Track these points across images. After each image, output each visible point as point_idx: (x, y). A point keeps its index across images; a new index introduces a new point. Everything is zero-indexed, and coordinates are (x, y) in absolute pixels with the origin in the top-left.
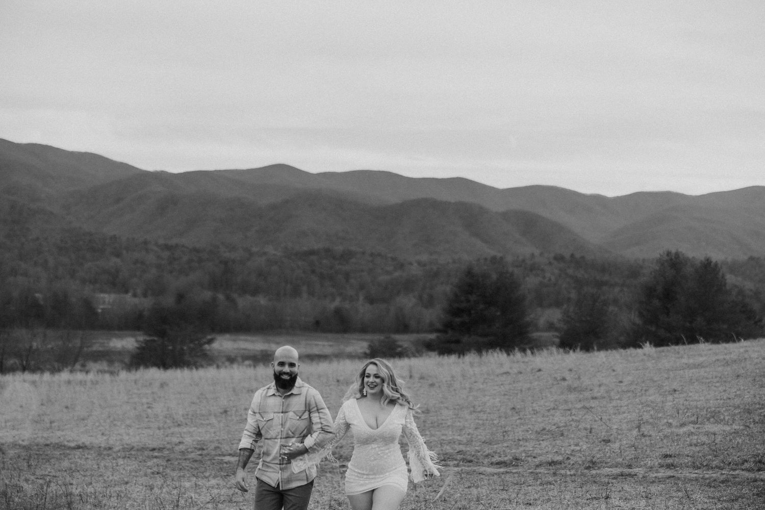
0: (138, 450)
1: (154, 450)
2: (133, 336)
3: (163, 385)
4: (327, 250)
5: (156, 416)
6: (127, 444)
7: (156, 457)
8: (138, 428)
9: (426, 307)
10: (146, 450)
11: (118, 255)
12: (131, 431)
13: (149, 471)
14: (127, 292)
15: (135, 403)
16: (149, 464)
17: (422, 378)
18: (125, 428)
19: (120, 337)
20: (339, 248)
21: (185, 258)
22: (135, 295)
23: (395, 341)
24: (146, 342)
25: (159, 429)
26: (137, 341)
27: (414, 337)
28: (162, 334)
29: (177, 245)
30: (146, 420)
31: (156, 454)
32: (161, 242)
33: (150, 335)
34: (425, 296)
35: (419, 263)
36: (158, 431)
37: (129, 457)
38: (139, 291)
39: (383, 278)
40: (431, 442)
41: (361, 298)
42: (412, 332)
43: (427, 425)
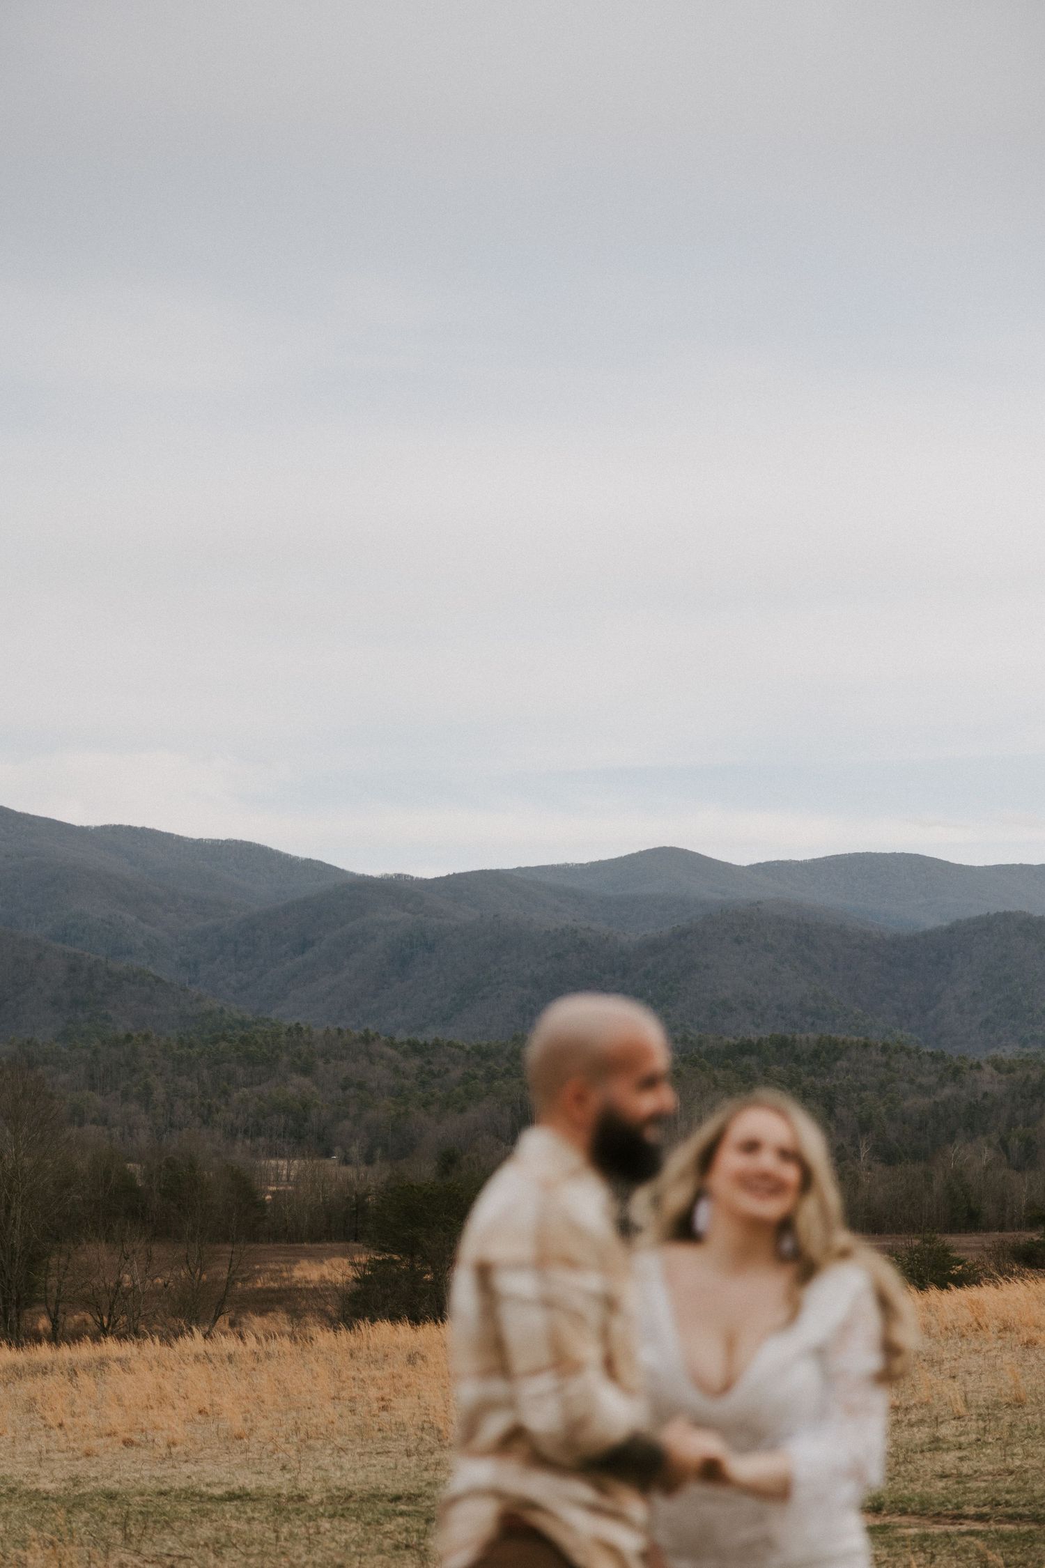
0: (362, 1500)
1: (397, 1499)
2: (344, 1255)
3: (412, 1359)
4: (782, 1043)
5: (401, 1426)
6: (339, 1489)
7: (402, 1514)
8: (361, 1454)
9: (1018, 1169)
10: (380, 1500)
11: (306, 1070)
12: (346, 1461)
13: (387, 1543)
14: (328, 1154)
15: (352, 1399)
16: (389, 1527)
17: (1006, 1328)
18: (331, 1455)
19: (317, 1257)
20: (807, 1037)
21: (456, 1073)
22: (346, 1161)
23: (946, 1250)
24: (373, 1266)
25: (409, 1454)
26: (353, 1264)
27: (992, 1238)
28: (410, 1248)
29: (437, 1044)
30: (380, 1435)
31: (403, 1507)
32: (401, 1036)
33: (384, 1250)
34: (1015, 1143)
35: (997, 1065)
36: (405, 1459)
37: (343, 1516)
38: (354, 1150)
39: (915, 1103)
40: (1026, 1471)
41: (864, 1152)
42: (988, 1228)
43: (1017, 1433)
